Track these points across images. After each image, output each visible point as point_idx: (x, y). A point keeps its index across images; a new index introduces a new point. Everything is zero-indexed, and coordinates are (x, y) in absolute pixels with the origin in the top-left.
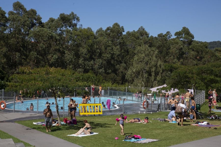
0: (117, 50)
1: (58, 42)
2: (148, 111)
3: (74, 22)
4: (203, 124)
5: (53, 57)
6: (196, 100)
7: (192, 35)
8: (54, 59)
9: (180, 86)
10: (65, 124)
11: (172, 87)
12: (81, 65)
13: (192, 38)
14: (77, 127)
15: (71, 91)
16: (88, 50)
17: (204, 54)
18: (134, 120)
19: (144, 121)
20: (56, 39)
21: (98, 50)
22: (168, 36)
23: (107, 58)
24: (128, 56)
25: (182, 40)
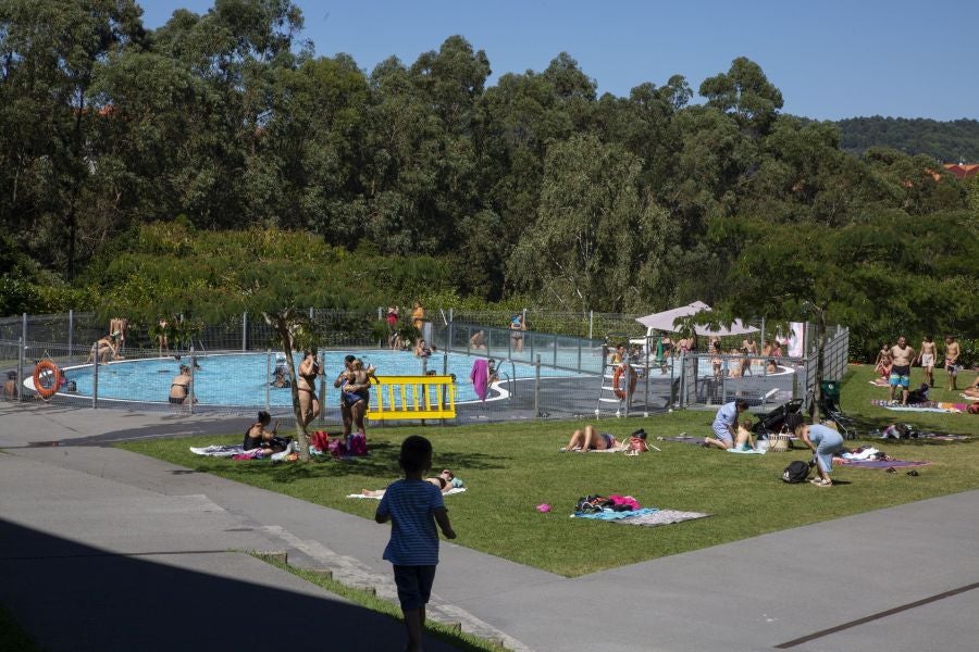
0: (460, 155)
1: (217, 117)
2: (634, 409)
3: (279, 29)
4: (860, 457)
5: (196, 181)
7: (776, 91)
8: (200, 188)
10: (320, 453)
11: (735, 313)
12: (313, 215)
13: (776, 106)
14: (372, 465)
15: (349, 323)
16: (341, 150)
17: (823, 171)
20: (207, 101)
21: (384, 150)
22: (677, 95)
23: (420, 188)
24: (509, 180)
25: (730, 115)
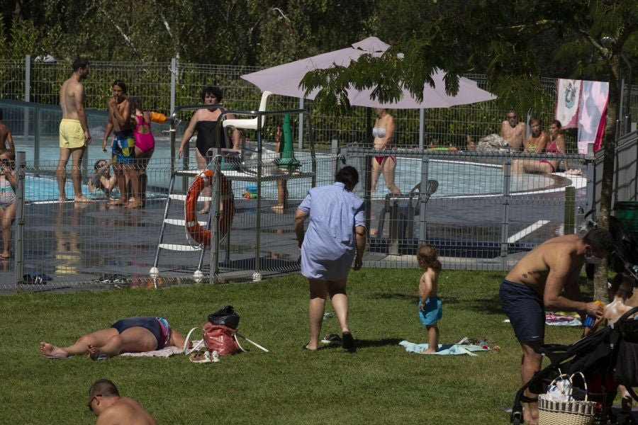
2: (230, 265)
6: (627, 167)
9: (498, 50)
11: (432, 59)
18: (115, 331)
19: (199, 345)
